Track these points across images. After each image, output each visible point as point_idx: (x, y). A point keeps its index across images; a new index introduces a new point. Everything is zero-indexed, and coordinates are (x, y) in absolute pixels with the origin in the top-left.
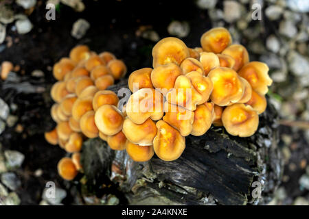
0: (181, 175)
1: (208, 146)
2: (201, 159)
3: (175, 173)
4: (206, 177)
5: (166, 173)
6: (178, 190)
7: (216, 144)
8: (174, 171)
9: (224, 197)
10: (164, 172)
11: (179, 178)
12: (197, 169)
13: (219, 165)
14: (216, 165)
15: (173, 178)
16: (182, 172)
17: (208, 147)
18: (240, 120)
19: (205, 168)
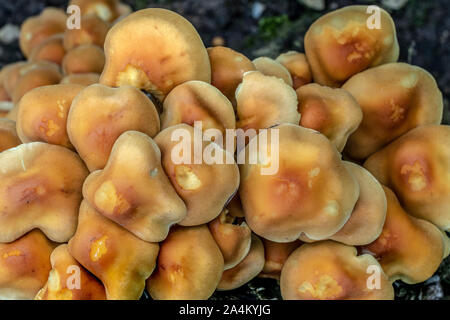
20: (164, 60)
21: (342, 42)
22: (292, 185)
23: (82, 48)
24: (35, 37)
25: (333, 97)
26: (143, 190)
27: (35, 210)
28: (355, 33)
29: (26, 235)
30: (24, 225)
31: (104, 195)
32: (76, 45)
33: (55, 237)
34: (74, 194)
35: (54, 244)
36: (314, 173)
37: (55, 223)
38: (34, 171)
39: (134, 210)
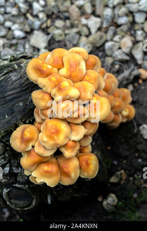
0: (14, 79)
3: (17, 76)
4: (2, 94)
7: (19, 112)
8: (19, 76)
11: (12, 77)
12: (11, 92)
15: (15, 74)
16: (15, 81)
17: (21, 104)
18: (26, 132)
21: (89, 162)
22: (54, 131)
23: (114, 102)
24: (125, 93)
25: (74, 151)
26: (64, 92)
27: (68, 67)
28: (90, 166)
29: (63, 64)
30: (65, 64)
31: (66, 83)
32: (116, 101)
33: (60, 70)
34: (69, 77)
35: (59, 70)
36: (56, 138)
37: (64, 71)
38: (78, 69)
39: (60, 89)
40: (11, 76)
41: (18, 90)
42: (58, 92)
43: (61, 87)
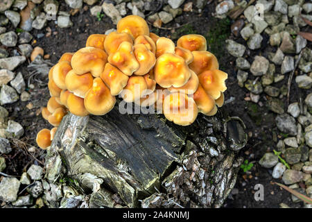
0: (108, 139)
1: (141, 121)
2: (133, 133)
3: (103, 136)
4: (130, 148)
5: (97, 134)
6: (100, 151)
7: (149, 121)
8: (103, 134)
9: (138, 169)
10: (95, 132)
11: (106, 141)
12: (126, 139)
13: (147, 142)
14: (144, 142)
16: (110, 137)
19: (133, 142)
20: (137, 27)
26: (128, 56)
30: (87, 69)
35: (94, 78)
39: (124, 62)
40: (105, 143)
41: (121, 134)
42: (127, 66)
43: (122, 60)
